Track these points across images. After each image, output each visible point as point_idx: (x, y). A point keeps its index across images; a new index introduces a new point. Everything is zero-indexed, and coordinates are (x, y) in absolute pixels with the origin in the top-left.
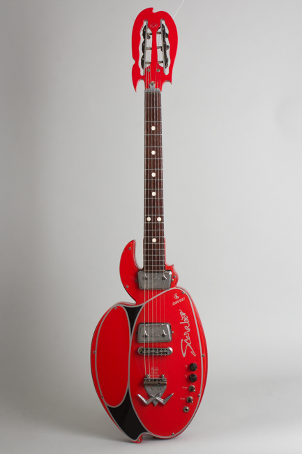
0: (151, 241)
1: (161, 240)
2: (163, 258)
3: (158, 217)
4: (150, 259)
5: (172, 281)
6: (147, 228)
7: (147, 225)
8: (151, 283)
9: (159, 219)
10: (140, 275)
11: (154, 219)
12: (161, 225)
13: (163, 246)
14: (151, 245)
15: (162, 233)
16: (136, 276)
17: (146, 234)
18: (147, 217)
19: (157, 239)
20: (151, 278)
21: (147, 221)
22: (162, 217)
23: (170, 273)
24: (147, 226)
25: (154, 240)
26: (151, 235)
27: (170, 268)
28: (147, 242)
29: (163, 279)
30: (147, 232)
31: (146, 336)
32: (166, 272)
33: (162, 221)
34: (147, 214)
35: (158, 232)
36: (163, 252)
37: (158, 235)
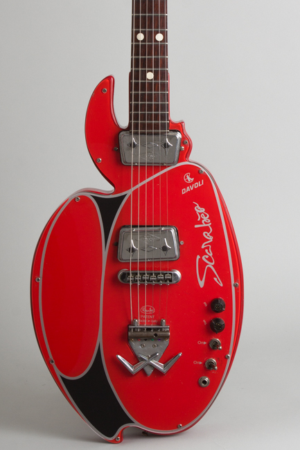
0: (144, 77)
1: (162, 75)
2: (165, 107)
3: (157, 32)
4: (143, 109)
5: (180, 150)
6: (137, 54)
7: (137, 46)
8: (143, 154)
9: (159, 37)
10: (124, 139)
11: (150, 37)
12: (162, 49)
13: (165, 87)
14: (143, 84)
15: (164, 63)
16: (116, 141)
17: (135, 63)
18: (137, 32)
19: (156, 74)
20: (143, 145)
21: (137, 41)
22: (165, 34)
23: (179, 135)
24: (137, 49)
25: (150, 76)
26: (144, 66)
27: (179, 127)
28: (137, 78)
29: (166, 146)
30: (137, 60)
31: (133, 250)
32: (171, 134)
33: (165, 40)
34: (137, 26)
35: (156, 60)
36: (166, 97)
37: (157, 66)
